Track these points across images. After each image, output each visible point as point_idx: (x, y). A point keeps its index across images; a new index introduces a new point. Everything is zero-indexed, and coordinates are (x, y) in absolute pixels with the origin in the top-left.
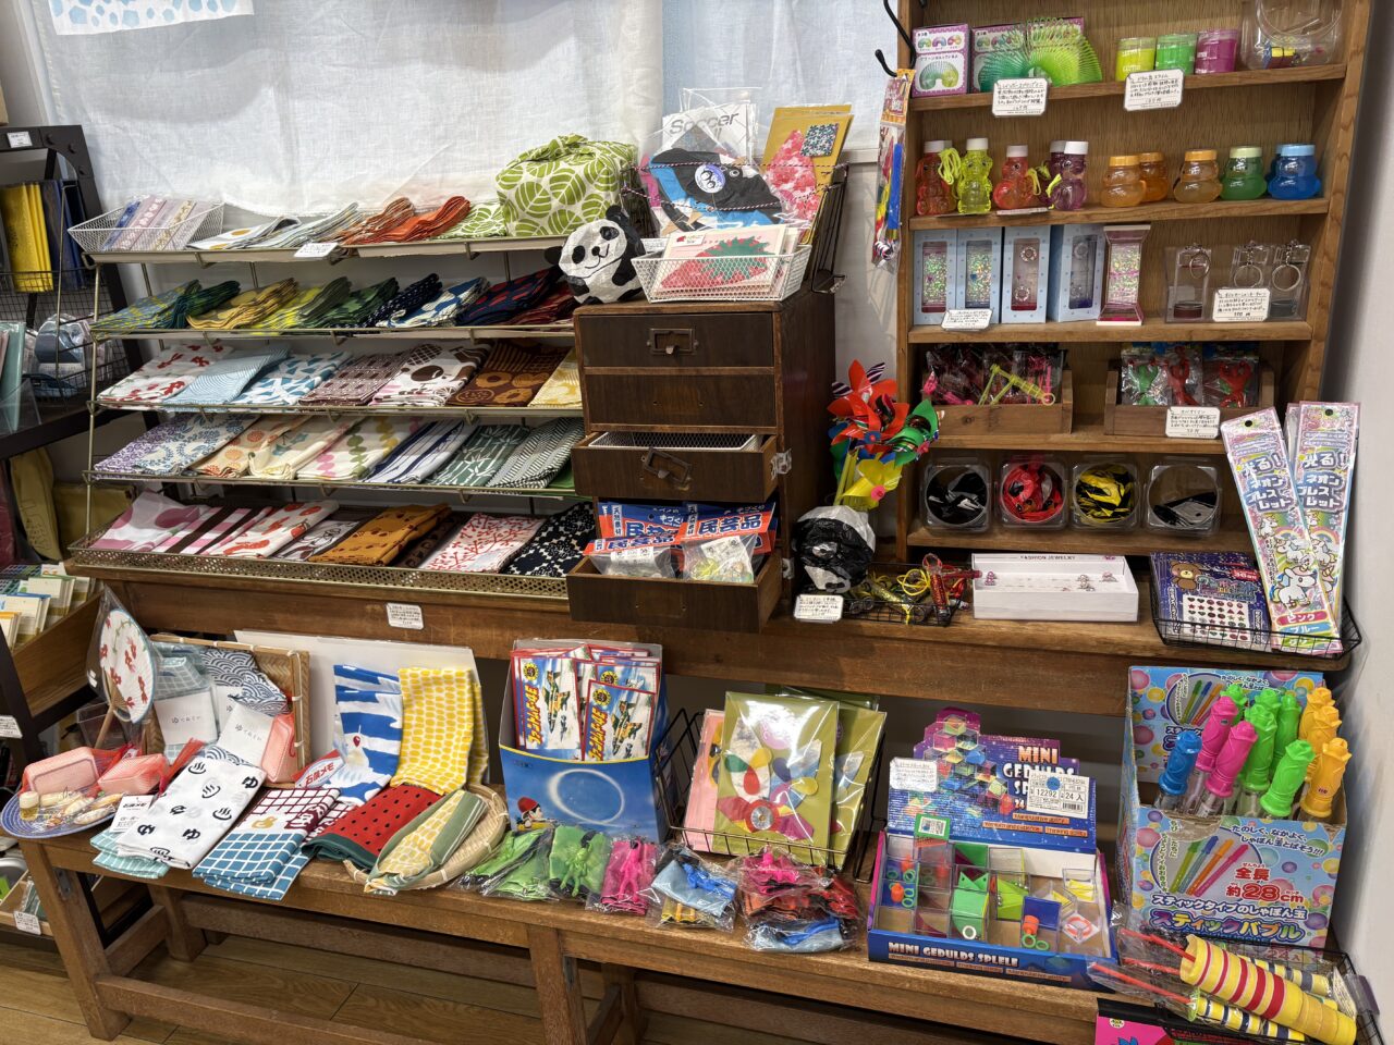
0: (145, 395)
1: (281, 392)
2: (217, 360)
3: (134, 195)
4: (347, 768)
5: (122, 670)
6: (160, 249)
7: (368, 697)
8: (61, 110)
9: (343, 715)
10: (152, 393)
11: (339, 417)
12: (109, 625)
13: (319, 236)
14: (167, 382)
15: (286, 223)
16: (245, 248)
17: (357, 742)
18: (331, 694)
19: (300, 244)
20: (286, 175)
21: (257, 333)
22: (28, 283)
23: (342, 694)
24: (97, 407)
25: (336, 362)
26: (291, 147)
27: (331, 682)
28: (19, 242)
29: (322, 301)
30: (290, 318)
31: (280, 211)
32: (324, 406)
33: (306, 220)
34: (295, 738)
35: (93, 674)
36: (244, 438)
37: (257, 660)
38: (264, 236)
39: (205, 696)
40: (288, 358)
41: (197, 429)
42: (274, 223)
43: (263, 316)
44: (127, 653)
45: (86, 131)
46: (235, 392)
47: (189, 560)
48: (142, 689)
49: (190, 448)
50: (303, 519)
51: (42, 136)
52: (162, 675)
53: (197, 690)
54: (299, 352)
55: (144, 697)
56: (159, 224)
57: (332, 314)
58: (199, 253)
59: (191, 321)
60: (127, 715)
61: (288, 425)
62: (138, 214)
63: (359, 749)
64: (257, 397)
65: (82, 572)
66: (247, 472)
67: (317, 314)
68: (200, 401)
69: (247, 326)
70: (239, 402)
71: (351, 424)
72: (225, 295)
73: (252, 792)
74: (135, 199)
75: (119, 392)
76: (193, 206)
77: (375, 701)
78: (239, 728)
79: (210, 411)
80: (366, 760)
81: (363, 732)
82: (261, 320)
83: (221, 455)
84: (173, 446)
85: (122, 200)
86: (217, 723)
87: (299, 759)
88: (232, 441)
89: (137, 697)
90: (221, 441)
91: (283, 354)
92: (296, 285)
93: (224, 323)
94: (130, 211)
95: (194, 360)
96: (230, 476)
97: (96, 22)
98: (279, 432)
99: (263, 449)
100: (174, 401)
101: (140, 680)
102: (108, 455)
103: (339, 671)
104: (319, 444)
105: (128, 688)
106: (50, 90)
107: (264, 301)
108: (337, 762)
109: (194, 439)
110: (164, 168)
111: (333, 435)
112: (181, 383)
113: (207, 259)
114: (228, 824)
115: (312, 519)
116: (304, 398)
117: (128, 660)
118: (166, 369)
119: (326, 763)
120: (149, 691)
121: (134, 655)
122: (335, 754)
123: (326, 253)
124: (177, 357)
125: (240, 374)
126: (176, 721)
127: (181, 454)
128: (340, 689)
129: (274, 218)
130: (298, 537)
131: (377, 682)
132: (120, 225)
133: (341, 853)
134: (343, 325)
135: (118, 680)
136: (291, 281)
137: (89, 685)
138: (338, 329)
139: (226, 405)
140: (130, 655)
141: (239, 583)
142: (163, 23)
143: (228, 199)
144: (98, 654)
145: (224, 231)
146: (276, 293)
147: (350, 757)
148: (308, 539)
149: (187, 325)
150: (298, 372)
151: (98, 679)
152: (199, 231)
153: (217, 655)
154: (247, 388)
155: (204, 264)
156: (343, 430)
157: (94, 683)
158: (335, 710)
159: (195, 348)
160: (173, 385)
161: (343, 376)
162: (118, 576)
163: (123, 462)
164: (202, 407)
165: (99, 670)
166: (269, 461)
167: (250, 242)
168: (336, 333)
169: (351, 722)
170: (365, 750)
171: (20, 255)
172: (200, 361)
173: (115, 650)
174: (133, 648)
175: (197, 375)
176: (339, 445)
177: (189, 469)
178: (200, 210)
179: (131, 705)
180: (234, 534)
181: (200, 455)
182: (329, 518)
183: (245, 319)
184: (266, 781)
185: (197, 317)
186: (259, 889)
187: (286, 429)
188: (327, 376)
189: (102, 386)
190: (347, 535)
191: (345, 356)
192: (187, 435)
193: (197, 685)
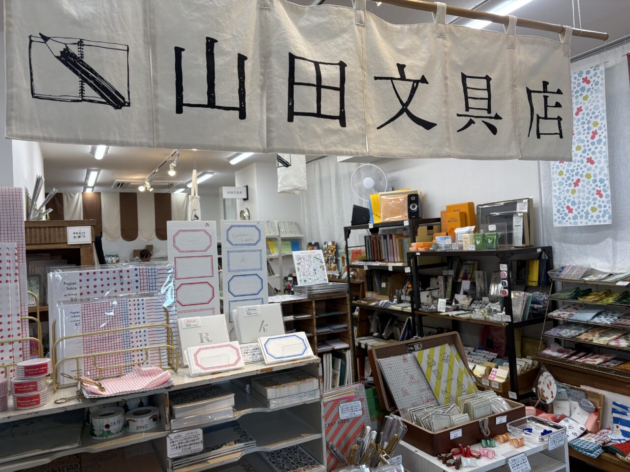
0: (562, 316)
1: (604, 320)
2: (582, 309)
3: (563, 264)
4: (613, 434)
5: (545, 389)
6: (573, 279)
7: (625, 414)
8: (546, 242)
9: (614, 417)
10: (564, 316)
11: (624, 329)
12: (542, 375)
13: (624, 280)
14: (569, 313)
15: (611, 275)
16: (600, 280)
17: (617, 427)
18: (610, 411)
19: (617, 281)
20: (612, 262)
21: (599, 303)
22: (531, 284)
23: (614, 411)
24: (547, 317)
25: (622, 314)
26: (614, 256)
27: (611, 406)
28: (531, 273)
29: (621, 297)
30: (611, 300)
31: (609, 271)
32: (619, 326)
33: (617, 274)
34: (598, 420)
35: (535, 389)
36: (589, 331)
37: (587, 394)
38: (605, 278)
39: (568, 403)
40: (605, 311)
41: (574, 327)
42: (608, 274)
43: (601, 299)
44: (548, 384)
45: (553, 247)
46: (590, 318)
47: (571, 362)
48: (552, 394)
49: (573, 332)
50: (606, 357)
51: (544, 249)
52: (558, 393)
53: (566, 400)
54: (608, 310)
55: (552, 397)
56: (572, 272)
57: (625, 301)
58: (585, 281)
59: (579, 298)
60: (545, 402)
61: (605, 330)
62: (565, 269)
63: (619, 429)
64: (597, 320)
65: (537, 360)
66: (592, 340)
67: (619, 300)
68: (579, 319)
69: (596, 301)
70: (592, 321)
71: (625, 332)
72: (588, 292)
73: (583, 432)
74: (564, 265)
75: (555, 314)
76: (582, 268)
77: (626, 415)
78: (579, 414)
79: (581, 322)
80: (621, 433)
81: (620, 424)
82: (601, 300)
83: (583, 335)
84: (568, 330)
85: (559, 265)
86: (570, 412)
87: (598, 427)
88: (586, 332)
89: (550, 396)
90: (582, 332)
91: (604, 310)
92: (611, 291)
93: (590, 299)
94: (563, 268)
95: (574, 308)
96: (587, 341)
97: (565, 224)
98: (602, 331)
99: (597, 335)
100: (572, 318)
101: (552, 392)
102: (548, 330)
103: (614, 403)
104: (615, 336)
105: (547, 394)
106: (543, 237)
107: (602, 295)
108: (610, 432)
109: (574, 329)
110: (573, 258)
111: (620, 335)
112: (572, 314)
113: (587, 283)
114: (576, 437)
115: (609, 358)
116: (613, 323)
117: (548, 386)
118: (566, 310)
119: (606, 431)
120: (554, 395)
121: (551, 385)
122: (609, 429)
123: (626, 285)
124: (569, 307)
125: (591, 314)
126: (558, 407)
127: (570, 333)
128: (613, 409)
129: (607, 273)
130: (605, 362)
131: (627, 410)
132: (560, 272)
133: (616, 451)
134: (628, 304)
135: (543, 391)
136: (609, 290)
137: (533, 392)
138: (626, 305)
139: (588, 321)
140: (549, 385)
141: (585, 371)
142: (585, 225)
143: (592, 267)
144: (538, 383)
145: (590, 275)
146: (605, 293)
147: (614, 431)
148: (607, 363)
149: (577, 299)
150: (609, 315)
151: (536, 390)
152: (584, 274)
153: (574, 391)
154: (593, 318)
155: (586, 283)
156: (623, 334)
157: (535, 391)
158: (610, 416)
159: (574, 305)
160: (570, 314)
161: (624, 318)
162: (548, 363)
163: (554, 332)
164: (580, 321)
165: (537, 388)
166: (598, 339)
167: (601, 279)
168: (626, 306)
169: (616, 420)
170: (621, 430)
171: (530, 277)
172: (576, 309)
173: (543, 383)
174: (550, 383)
175: (577, 313)
176: (621, 338)
177: (574, 337)
178: (584, 269)
179: (547, 399)
180: (583, 358)
181: (577, 334)
182: (614, 359)
183: (596, 299)
184: (587, 430)
185: (580, 297)
186: (588, 454)
187: (604, 331)
188: (619, 318)
189: (549, 311)
190: (620, 364)
191: (624, 313)
192: (571, 328)
193: (567, 398)
